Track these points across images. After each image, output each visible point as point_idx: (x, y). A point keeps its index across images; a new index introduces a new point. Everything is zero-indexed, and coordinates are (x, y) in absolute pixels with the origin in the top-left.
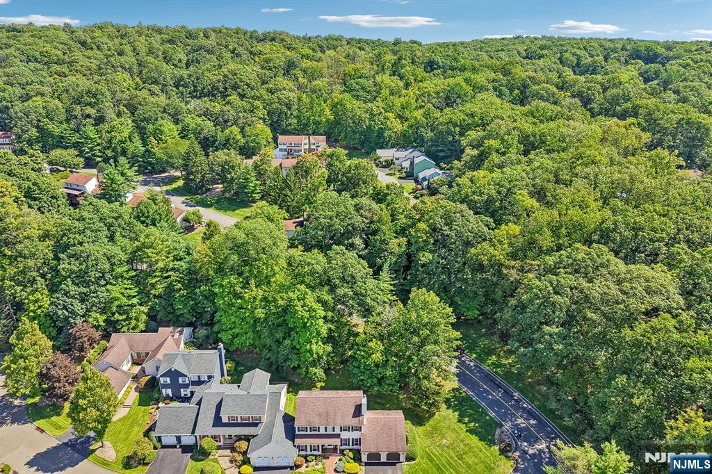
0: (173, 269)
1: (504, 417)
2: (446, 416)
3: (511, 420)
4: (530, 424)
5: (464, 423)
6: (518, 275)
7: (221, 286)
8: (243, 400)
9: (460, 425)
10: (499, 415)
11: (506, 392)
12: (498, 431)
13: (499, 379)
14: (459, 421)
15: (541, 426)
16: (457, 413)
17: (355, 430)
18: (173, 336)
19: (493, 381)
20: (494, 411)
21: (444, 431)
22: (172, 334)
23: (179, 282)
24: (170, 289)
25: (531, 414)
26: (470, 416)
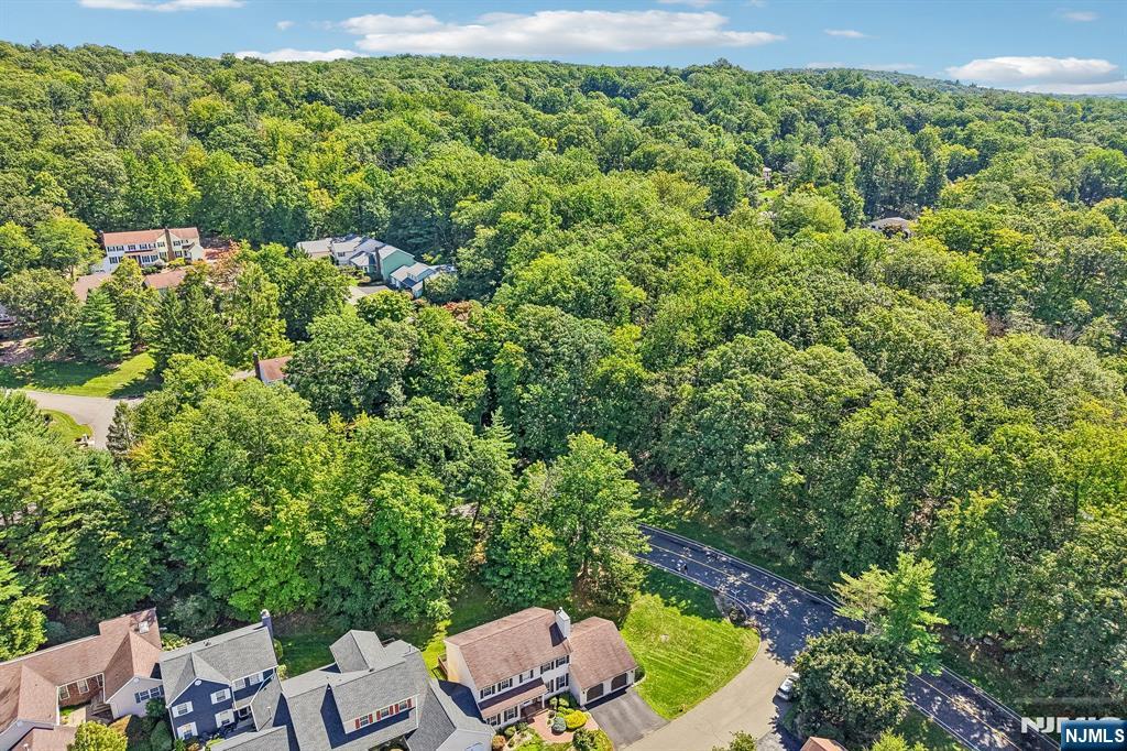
0: (83, 508)
1: (711, 578)
2: (645, 604)
3: (721, 582)
4: (743, 579)
5: (673, 606)
6: (668, 390)
7: (220, 510)
8: (369, 683)
9: (670, 609)
10: (706, 581)
11: (694, 549)
12: (717, 599)
13: (675, 536)
14: (667, 605)
15: (755, 576)
16: (657, 596)
17: (561, 663)
18: (137, 630)
19: (671, 541)
20: (697, 578)
21: (655, 625)
22: (133, 628)
23: (108, 528)
24: (89, 545)
25: (739, 569)
26: (674, 594)
